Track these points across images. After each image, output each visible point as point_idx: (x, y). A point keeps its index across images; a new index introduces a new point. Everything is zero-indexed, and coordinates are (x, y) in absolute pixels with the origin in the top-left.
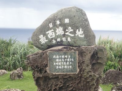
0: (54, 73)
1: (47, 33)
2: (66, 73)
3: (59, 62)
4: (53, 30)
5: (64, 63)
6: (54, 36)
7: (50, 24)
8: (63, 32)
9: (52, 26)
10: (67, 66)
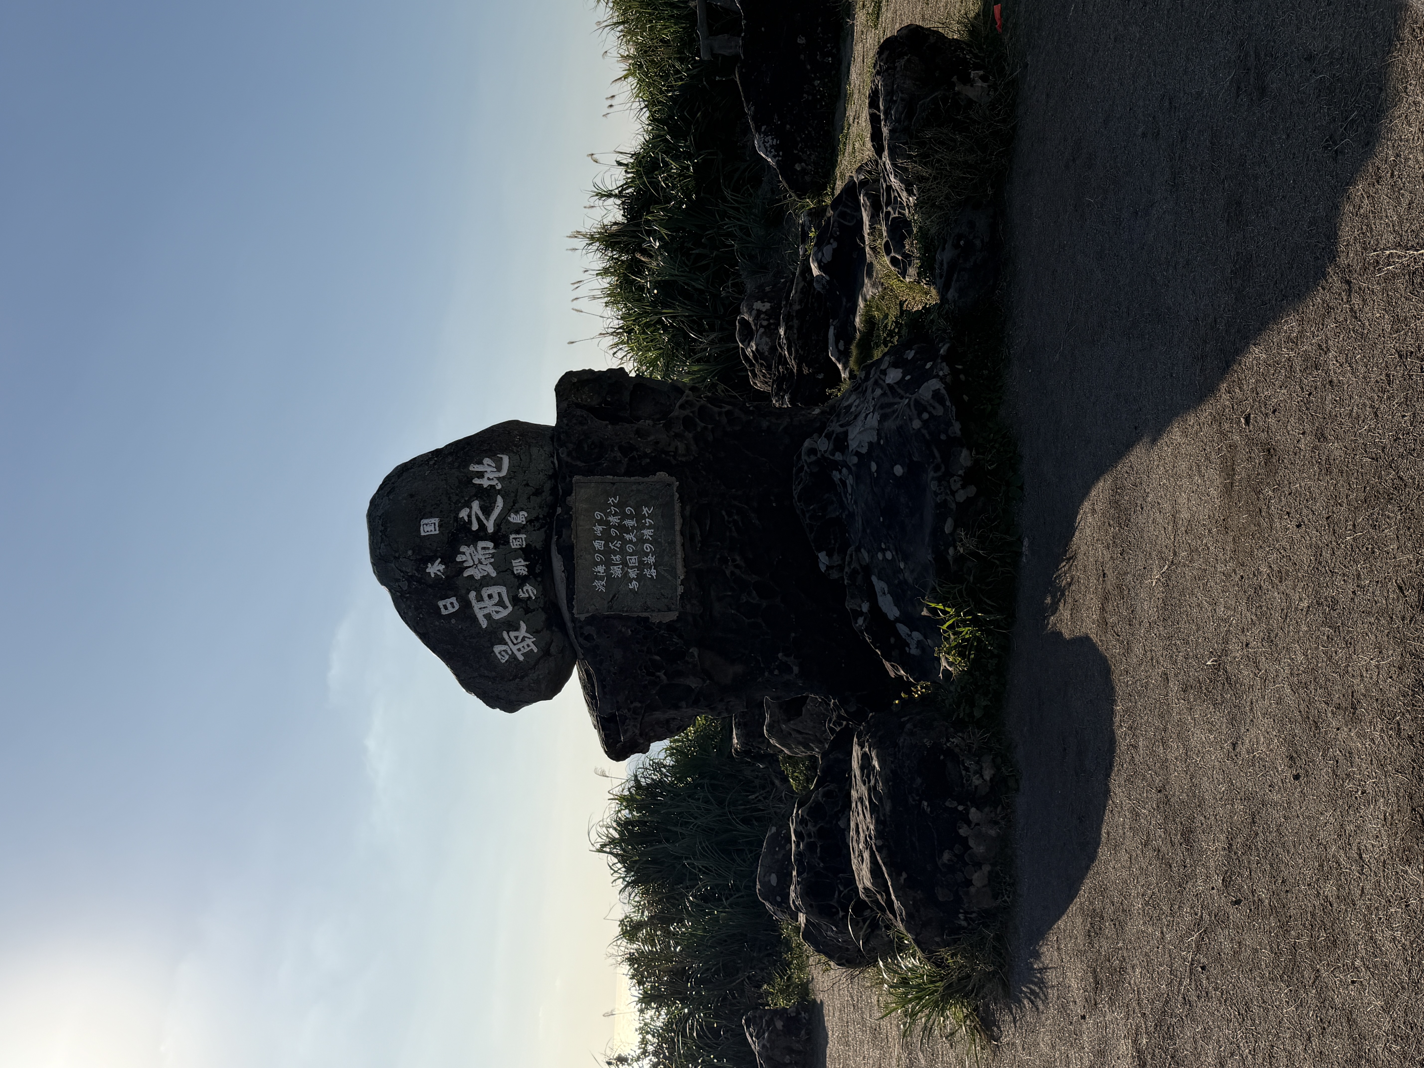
0: (680, 590)
1: (484, 624)
2: (678, 533)
3: (625, 564)
4: (472, 595)
5: (631, 542)
6: (503, 590)
7: (444, 612)
8: (481, 544)
9: (453, 600)
10: (644, 527)
